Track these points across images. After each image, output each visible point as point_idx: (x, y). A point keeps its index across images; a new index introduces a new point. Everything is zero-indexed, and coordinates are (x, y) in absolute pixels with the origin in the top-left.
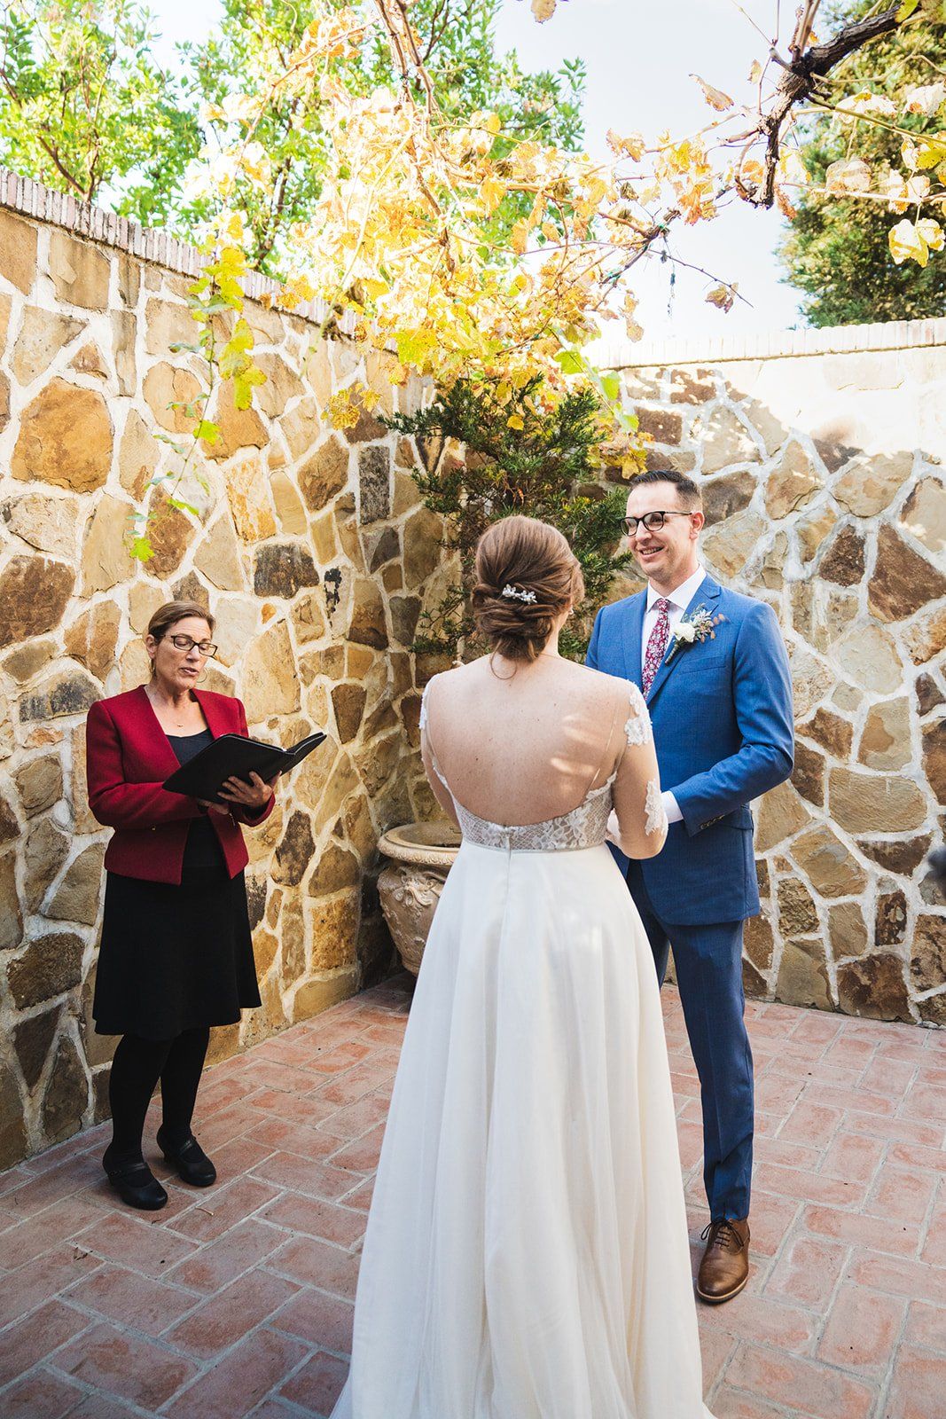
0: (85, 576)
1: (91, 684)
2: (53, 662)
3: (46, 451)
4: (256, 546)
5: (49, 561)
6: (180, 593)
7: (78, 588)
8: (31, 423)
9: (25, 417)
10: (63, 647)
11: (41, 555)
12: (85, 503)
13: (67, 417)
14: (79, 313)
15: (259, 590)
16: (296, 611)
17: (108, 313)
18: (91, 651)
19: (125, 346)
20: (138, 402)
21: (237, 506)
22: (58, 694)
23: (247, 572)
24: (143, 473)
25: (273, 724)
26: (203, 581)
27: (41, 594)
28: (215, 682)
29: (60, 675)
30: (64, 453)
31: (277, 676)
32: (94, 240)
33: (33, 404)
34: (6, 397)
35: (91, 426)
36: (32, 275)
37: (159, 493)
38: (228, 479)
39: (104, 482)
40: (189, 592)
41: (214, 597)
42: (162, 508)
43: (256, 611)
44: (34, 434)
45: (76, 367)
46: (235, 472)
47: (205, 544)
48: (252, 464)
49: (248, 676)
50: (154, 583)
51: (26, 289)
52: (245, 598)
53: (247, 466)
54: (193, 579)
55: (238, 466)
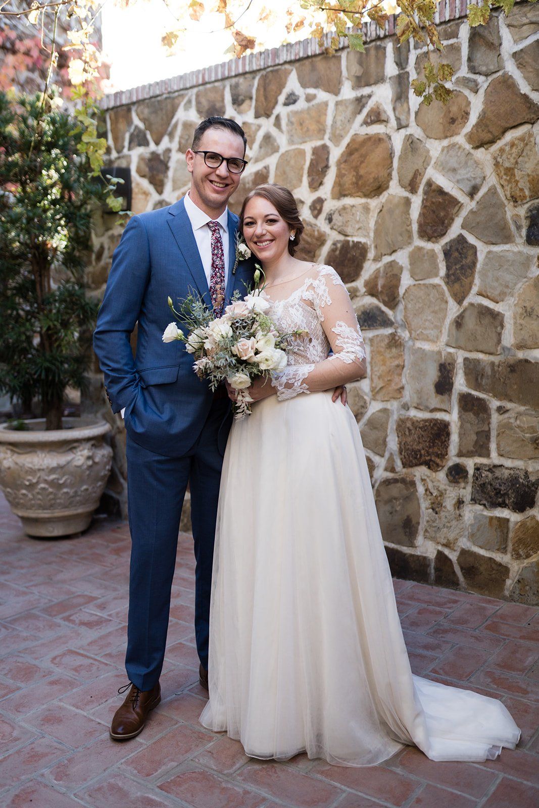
0: (376, 247)
1: (383, 312)
2: (358, 299)
3: (349, 179)
4: (526, 206)
5: (353, 241)
6: (449, 251)
7: (371, 254)
8: (342, 166)
9: (339, 163)
10: (363, 290)
11: (349, 238)
12: (374, 203)
13: (361, 156)
14: (366, 91)
15: (531, 240)
17: (388, 81)
18: (381, 292)
19: (401, 95)
20: (414, 130)
21: (505, 177)
22: (362, 317)
23: (519, 228)
24: (417, 175)
26: (471, 239)
27: (349, 260)
28: (483, 314)
29: (364, 306)
30: (359, 177)
32: (372, 41)
33: (342, 155)
34: (326, 156)
35: (377, 155)
36: (340, 83)
37: (429, 184)
38: (495, 158)
39: (387, 188)
40: (457, 250)
41: (482, 250)
42: (433, 194)
43: (528, 258)
44: (343, 172)
45: (366, 123)
46: (502, 150)
47: (472, 212)
48: (522, 139)
49: (520, 310)
50: (429, 246)
51: (336, 92)
52: (516, 249)
53: (516, 142)
54: (461, 239)
55: (506, 145)
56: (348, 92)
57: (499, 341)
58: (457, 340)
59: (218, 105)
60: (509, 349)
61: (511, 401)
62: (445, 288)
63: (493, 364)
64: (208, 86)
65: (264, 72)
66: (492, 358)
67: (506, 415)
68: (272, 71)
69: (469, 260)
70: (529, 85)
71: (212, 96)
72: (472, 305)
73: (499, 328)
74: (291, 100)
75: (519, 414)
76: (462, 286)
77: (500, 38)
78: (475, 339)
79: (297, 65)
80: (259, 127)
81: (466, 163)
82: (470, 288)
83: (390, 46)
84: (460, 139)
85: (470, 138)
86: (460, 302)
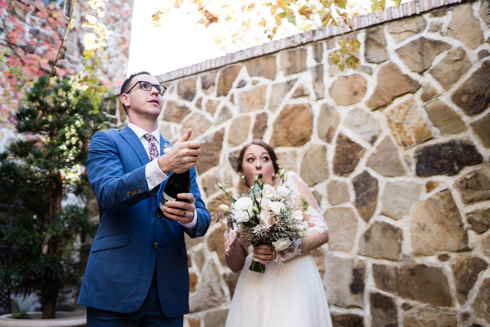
3: (282, 134)
4: (414, 149)
6: (358, 182)
8: (277, 126)
9: (275, 124)
12: (300, 150)
13: (291, 119)
14: (294, 76)
15: (419, 173)
16: (462, 182)
17: (308, 70)
19: (318, 79)
20: (328, 100)
21: (396, 129)
23: (409, 164)
24: (331, 130)
25: (444, 258)
26: (373, 174)
28: (386, 229)
30: (289, 133)
31: (444, 226)
32: (298, 46)
33: (277, 119)
34: (265, 120)
35: (302, 117)
36: (275, 73)
37: (340, 136)
38: (388, 117)
39: (309, 140)
40: (363, 182)
41: (383, 182)
42: (342, 143)
43: (419, 186)
44: (278, 130)
45: (294, 97)
46: (392, 111)
47: (373, 154)
48: (407, 103)
49: (415, 226)
50: (341, 179)
51: (273, 78)
52: (408, 180)
53: (403, 105)
54: (366, 174)
55: (395, 108)
56: (281, 78)
57: (400, 250)
58: (366, 250)
59: (192, 90)
60: (409, 257)
61: (413, 298)
62: (355, 210)
63: (396, 269)
64: (186, 78)
65: (223, 68)
66: (395, 264)
67: (410, 311)
68: (230, 67)
69: (372, 189)
70: (409, 68)
71: (188, 84)
72: (377, 222)
73: (399, 240)
74: (242, 84)
75: (421, 311)
76: (368, 208)
77: (385, 41)
78: (381, 249)
79: (247, 63)
80: (219, 102)
81: (367, 121)
82: (374, 210)
83: (310, 49)
84: (362, 104)
85: (369, 104)
86: (367, 220)
